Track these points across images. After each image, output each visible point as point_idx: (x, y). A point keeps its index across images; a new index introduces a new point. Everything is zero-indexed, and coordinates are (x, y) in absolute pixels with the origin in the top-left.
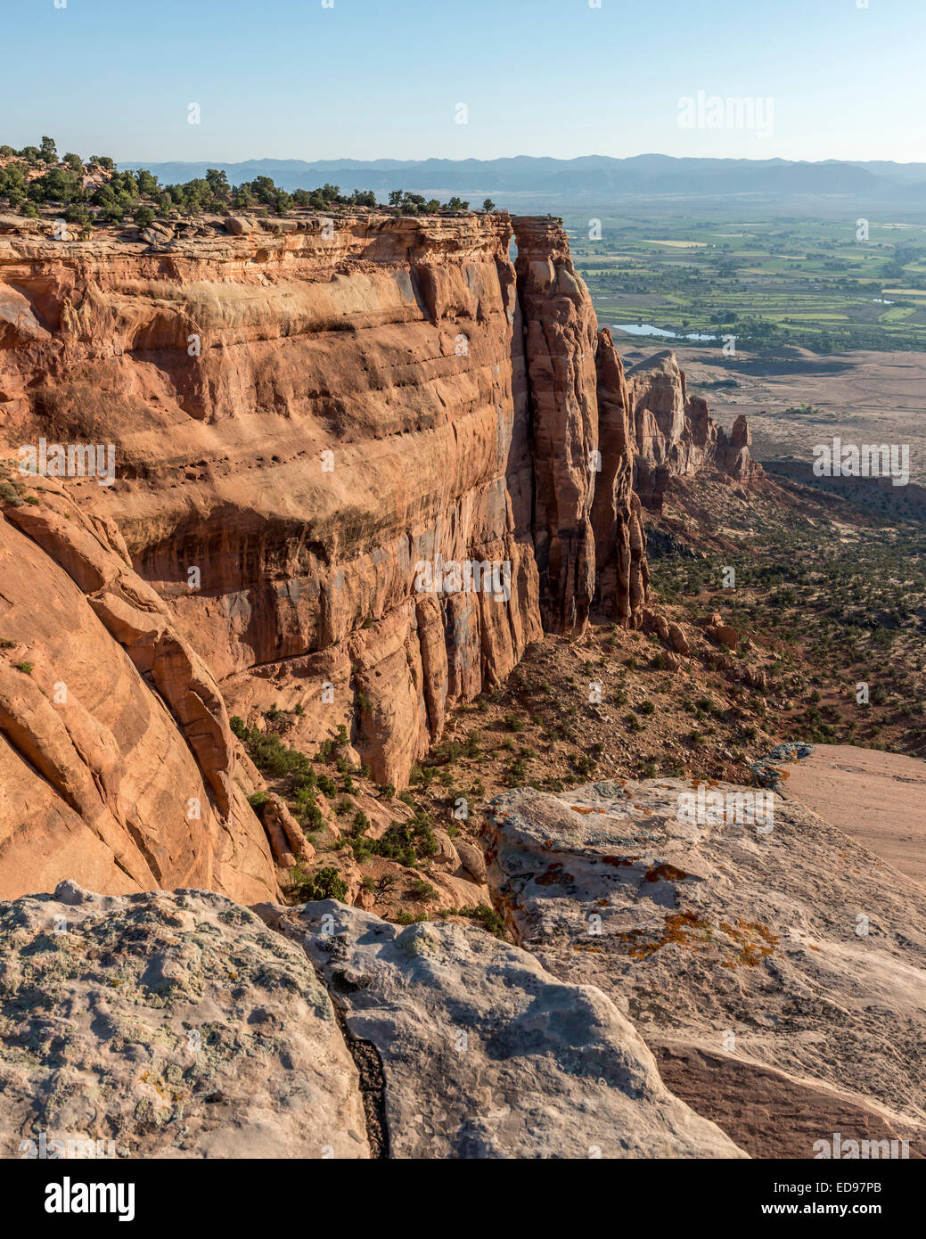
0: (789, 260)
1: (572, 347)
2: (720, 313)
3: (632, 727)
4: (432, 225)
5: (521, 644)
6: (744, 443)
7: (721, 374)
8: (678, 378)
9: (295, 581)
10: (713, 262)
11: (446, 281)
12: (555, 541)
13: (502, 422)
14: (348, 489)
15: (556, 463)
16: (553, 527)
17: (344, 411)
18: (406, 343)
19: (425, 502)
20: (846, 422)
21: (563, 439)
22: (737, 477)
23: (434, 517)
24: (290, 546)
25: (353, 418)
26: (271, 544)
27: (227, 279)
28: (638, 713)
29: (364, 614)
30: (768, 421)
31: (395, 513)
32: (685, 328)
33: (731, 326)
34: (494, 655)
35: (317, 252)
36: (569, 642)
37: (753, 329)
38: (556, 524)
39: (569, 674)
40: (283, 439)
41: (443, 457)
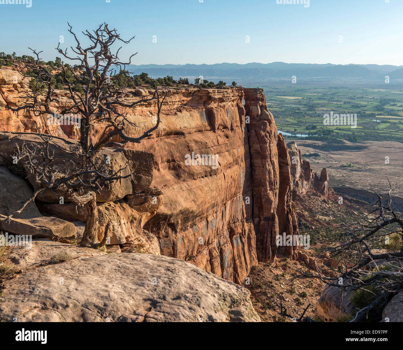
0: (336, 104)
1: (268, 141)
2: (309, 126)
3: (298, 303)
4: (214, 92)
5: (249, 267)
6: (326, 180)
7: (312, 151)
8: (298, 153)
9: (163, 240)
10: (305, 105)
11: (219, 115)
12: (262, 222)
13: (241, 172)
14: (184, 201)
15: (263, 189)
16: (261, 216)
17: (181, 168)
18: (205, 140)
19: (213, 206)
20: (366, 171)
21: (265, 179)
22: (323, 194)
23: (216, 212)
24: (162, 225)
25: (185, 171)
26: (154, 224)
27: (136, 114)
28: (300, 297)
29: (190, 254)
30: (333, 170)
31: (202, 210)
32: (295, 132)
33: (314, 131)
34: (239, 272)
35: (169, 103)
36: (269, 266)
37: (324, 132)
38: (263, 215)
39: (270, 280)
40: (157, 180)
41: (220, 187)
